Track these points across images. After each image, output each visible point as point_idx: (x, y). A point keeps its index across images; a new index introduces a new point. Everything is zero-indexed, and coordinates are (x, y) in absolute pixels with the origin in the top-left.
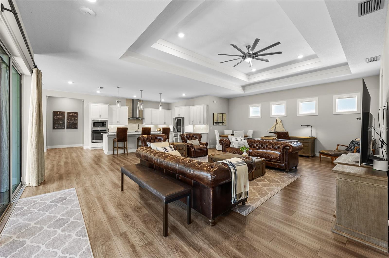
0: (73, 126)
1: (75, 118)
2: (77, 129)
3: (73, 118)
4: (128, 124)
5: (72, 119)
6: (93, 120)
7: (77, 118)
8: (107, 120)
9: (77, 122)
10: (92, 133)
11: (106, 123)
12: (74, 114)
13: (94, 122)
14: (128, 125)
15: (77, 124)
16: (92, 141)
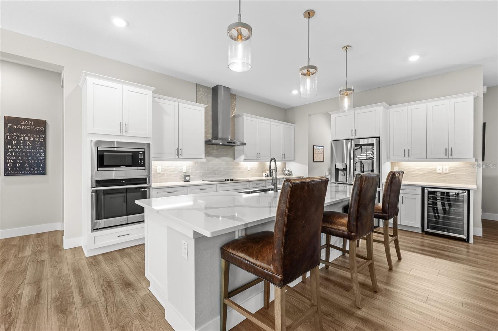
0: (30, 165)
1: (37, 139)
2: (44, 174)
3: (29, 138)
4: (205, 156)
5: (24, 141)
6: (98, 143)
7: (45, 139)
8: (149, 145)
9: (45, 152)
10: (94, 194)
11: (144, 153)
12: (31, 125)
13: (99, 149)
14: (204, 160)
15: (45, 159)
16: (93, 224)
